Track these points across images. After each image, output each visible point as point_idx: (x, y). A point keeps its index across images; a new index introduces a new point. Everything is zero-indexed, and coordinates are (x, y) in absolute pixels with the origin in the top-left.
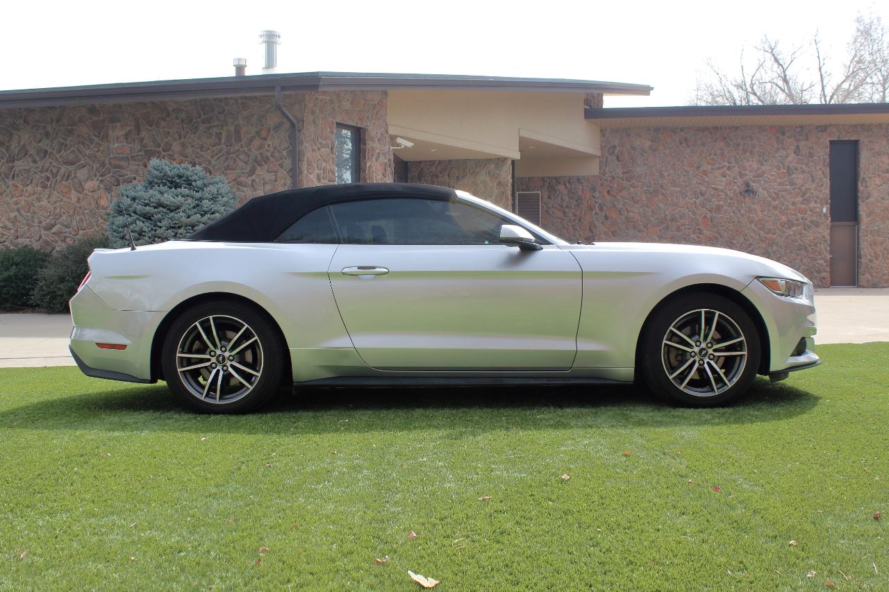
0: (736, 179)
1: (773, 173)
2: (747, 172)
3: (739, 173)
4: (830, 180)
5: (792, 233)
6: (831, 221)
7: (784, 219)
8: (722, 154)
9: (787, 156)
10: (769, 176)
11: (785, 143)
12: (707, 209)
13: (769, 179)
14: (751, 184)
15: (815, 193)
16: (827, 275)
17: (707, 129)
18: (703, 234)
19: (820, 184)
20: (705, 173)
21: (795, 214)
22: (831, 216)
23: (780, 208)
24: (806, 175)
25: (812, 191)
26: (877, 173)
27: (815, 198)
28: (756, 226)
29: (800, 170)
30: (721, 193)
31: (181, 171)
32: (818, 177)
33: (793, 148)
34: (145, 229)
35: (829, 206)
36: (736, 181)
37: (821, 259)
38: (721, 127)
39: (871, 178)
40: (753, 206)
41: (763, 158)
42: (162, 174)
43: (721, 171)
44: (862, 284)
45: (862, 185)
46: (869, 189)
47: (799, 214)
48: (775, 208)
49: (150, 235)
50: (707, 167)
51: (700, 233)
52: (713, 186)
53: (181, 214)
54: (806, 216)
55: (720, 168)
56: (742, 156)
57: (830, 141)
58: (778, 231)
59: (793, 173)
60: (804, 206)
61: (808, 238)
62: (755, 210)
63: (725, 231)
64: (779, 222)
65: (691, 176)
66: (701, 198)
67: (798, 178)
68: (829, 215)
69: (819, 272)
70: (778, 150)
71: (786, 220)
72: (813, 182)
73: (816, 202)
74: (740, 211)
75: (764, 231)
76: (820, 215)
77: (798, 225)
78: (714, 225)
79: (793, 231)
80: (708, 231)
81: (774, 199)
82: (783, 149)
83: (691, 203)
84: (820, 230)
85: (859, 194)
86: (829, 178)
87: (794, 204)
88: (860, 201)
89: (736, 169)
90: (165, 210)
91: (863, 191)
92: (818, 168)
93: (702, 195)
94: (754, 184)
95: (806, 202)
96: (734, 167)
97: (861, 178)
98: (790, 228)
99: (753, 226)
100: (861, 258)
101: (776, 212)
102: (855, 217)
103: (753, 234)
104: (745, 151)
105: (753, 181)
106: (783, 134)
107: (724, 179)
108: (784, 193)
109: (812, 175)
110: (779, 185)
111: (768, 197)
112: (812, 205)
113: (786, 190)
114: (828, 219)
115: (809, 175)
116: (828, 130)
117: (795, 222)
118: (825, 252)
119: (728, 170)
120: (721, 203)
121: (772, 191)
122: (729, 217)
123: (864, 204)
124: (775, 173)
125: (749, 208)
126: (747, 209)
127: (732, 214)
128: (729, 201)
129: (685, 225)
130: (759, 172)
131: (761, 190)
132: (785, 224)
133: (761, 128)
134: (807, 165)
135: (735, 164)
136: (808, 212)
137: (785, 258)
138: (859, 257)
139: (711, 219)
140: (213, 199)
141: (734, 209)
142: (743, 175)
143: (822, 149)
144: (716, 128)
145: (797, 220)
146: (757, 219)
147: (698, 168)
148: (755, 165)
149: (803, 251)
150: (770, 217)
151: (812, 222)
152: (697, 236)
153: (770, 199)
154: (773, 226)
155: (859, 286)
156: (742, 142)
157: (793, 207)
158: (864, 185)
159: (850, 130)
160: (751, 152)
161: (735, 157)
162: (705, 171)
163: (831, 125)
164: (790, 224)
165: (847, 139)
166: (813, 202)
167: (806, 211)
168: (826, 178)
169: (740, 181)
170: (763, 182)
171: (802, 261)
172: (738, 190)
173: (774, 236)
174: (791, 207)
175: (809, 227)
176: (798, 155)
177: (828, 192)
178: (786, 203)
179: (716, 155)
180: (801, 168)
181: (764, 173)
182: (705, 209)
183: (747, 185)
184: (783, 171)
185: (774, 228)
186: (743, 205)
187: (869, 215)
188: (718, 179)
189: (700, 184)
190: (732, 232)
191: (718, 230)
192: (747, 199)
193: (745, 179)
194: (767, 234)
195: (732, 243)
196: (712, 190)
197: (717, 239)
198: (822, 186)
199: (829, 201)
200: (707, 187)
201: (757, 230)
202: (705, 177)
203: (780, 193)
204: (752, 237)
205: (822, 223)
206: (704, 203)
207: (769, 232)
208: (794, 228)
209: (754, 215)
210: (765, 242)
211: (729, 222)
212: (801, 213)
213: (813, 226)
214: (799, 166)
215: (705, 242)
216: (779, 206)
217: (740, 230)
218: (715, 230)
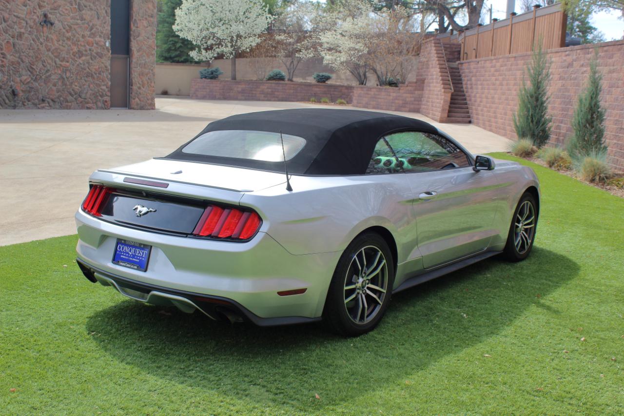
0: (36, 9)
1: (66, 7)
2: (45, 4)
3: (38, 4)
4: (111, 18)
5: (82, 62)
6: (112, 54)
7: (75, 49)
10: (64, 10)
12: (9, 35)
13: (63, 12)
14: (49, 16)
15: (100, 28)
16: (107, 99)
18: (6, 59)
19: (104, 21)
21: (85, 46)
22: (112, 49)
23: (73, 39)
24: (93, 12)
25: (97, 26)
26: (145, 17)
27: (100, 34)
28: (52, 54)
29: (88, 8)
30: (22, 21)
32: (103, 15)
35: (110, 40)
36: (35, 11)
37: (103, 85)
39: (140, 20)
40: (50, 36)
44: (132, 106)
45: (134, 25)
46: (138, 29)
47: (87, 46)
48: (68, 39)
51: (3, 58)
52: (15, 14)
54: (93, 48)
58: (71, 60)
59: (83, 9)
60: (91, 39)
61: (95, 67)
62: (52, 39)
63: (26, 56)
64: (71, 52)
66: (4, 25)
67: (87, 14)
68: (110, 48)
69: (102, 96)
71: (77, 51)
72: (98, 18)
73: (100, 36)
74: (38, 39)
75: (59, 59)
76: (104, 48)
77: (86, 55)
78: (16, 51)
79: (83, 60)
80: (11, 55)
81: (67, 32)
84: (103, 60)
85: (131, 32)
86: (110, 17)
87: (83, 36)
88: (132, 38)
89: (36, 1)
91: (134, 30)
92: (102, 7)
93: (5, 21)
94: (51, 16)
95: (92, 36)
97: (134, 20)
98: (80, 57)
100: (132, 85)
101: (69, 43)
102: (128, 51)
103: (50, 61)
105: (51, 13)
107: (24, 8)
108: (75, 26)
109: (97, 13)
110: (71, 19)
111: (62, 28)
112: (98, 39)
113: (77, 24)
114: (109, 52)
115: (96, 13)
117: (84, 52)
118: (107, 80)
120: (23, 30)
121: (66, 23)
122: (29, 44)
123: (135, 41)
124: (68, 8)
125: (47, 37)
126: (45, 39)
127: (32, 42)
128: (29, 29)
130: (56, 5)
131: (56, 22)
132: (76, 53)
134: (94, 3)
136: (95, 45)
137: (76, 84)
138: (131, 84)
139: (14, 45)
141: (34, 37)
142: (42, 6)
145: (86, 51)
146: (53, 48)
149: (90, 78)
150: (64, 47)
151: (97, 53)
152: (1, 60)
153: (64, 31)
154: (67, 55)
155: (130, 108)
157: (83, 40)
158: (136, 25)
164: (80, 54)
166: (98, 36)
167: (93, 44)
168: (108, 16)
169: (40, 12)
170: (58, 15)
171: (89, 86)
172: (37, 20)
173: (68, 64)
174: (81, 39)
175: (95, 58)
177: (109, 28)
178: (77, 35)
180: (90, 6)
181: (60, 6)
182: (8, 35)
183: (45, 16)
184: (74, 6)
185: (68, 56)
186: (42, 34)
187: (138, 51)
188: (20, 8)
189: (3, 10)
190: (33, 57)
191: (20, 55)
192: (45, 29)
193: (43, 10)
194: (62, 61)
195: (32, 68)
196: (14, 17)
197: (19, 63)
198: (105, 23)
199: (110, 37)
200: (9, 14)
201: (54, 58)
202: (8, 4)
203: (72, 26)
204: (50, 64)
205: (105, 55)
206: (7, 30)
207: (63, 60)
208: (84, 58)
209: (50, 44)
210: (60, 69)
211: (29, 49)
212: (88, 45)
213: (98, 57)
214: (87, 4)
215: (9, 66)
216: (72, 37)
217: (39, 56)
218: (17, 55)
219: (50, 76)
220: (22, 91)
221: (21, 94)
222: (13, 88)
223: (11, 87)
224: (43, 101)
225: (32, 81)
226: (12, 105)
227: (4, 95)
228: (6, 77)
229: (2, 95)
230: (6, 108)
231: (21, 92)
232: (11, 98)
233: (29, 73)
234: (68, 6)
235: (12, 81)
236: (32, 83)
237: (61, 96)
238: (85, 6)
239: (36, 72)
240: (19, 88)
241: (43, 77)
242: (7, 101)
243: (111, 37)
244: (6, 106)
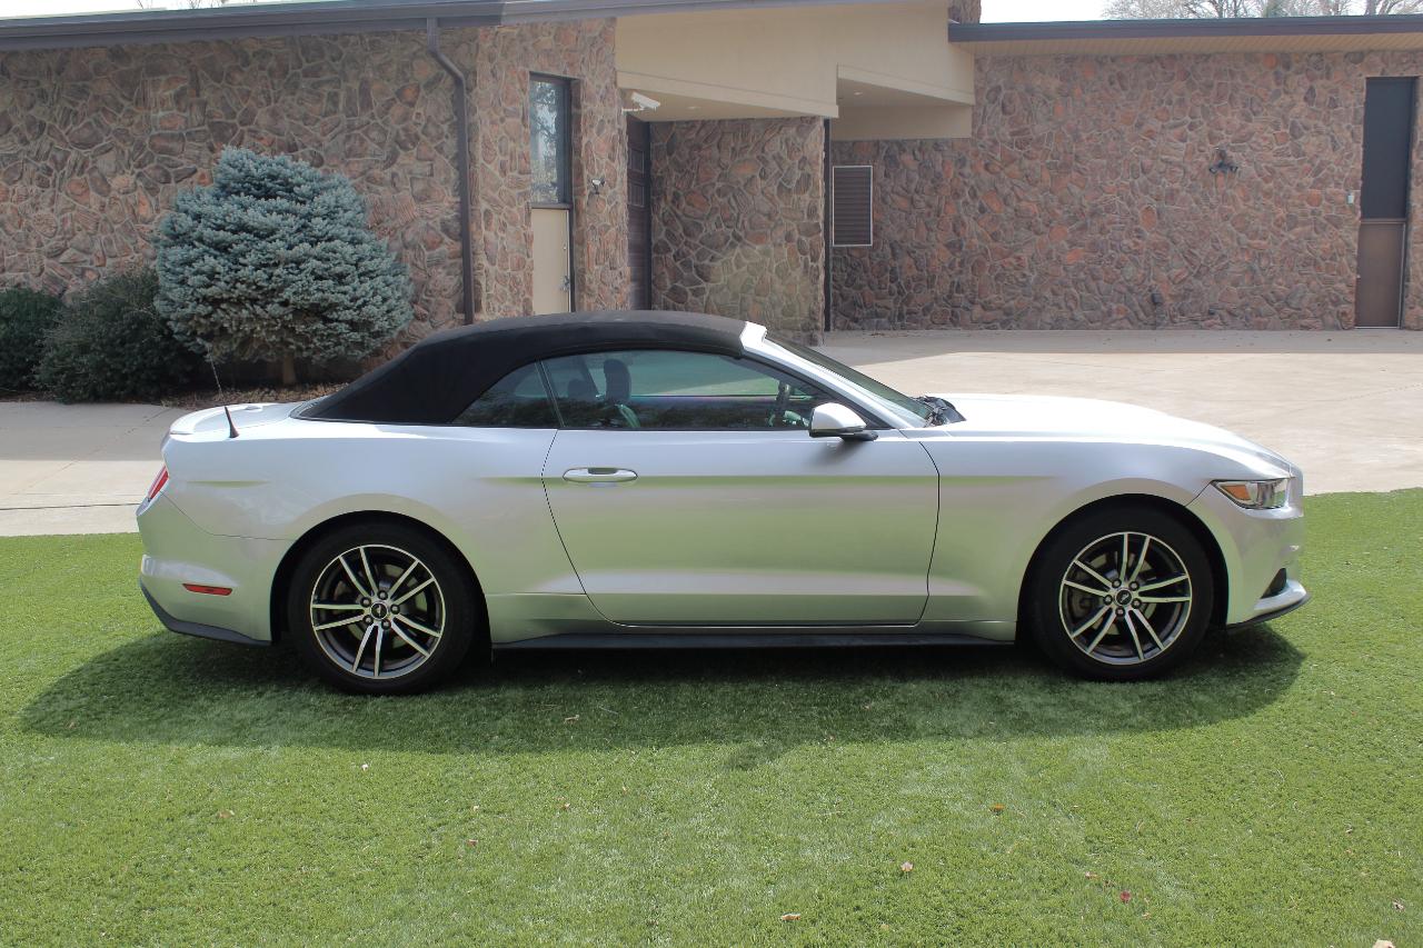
0: (1204, 144)
1: (1265, 134)
2: (1223, 133)
3: (1208, 135)
4: (1364, 146)
5: (1293, 238)
6: (1362, 218)
7: (1282, 213)
8: (1181, 102)
9: (1292, 105)
10: (1261, 140)
11: (1289, 82)
12: (1152, 196)
13: (1259, 145)
14: (1229, 153)
15: (1336, 168)
16: (1349, 309)
17: (1157, 58)
18: (1144, 240)
19: (1346, 154)
20: (1151, 134)
21: (1302, 206)
22: (1362, 209)
23: (1276, 195)
24: (1322, 137)
25: (1332, 165)
27: (1336, 179)
28: (1233, 225)
29: (1313, 130)
30: (1178, 170)
31: (275, 167)
32: (1345, 142)
33: (1303, 90)
34: (219, 268)
35: (1359, 191)
36: (1202, 148)
37: (1340, 282)
38: (1181, 56)
40: (1229, 191)
41: (1251, 109)
42: (242, 174)
43: (1178, 131)
44: (1407, 323)
45: (1418, 155)
47: (1307, 205)
48: (1267, 194)
49: (227, 278)
50: (1155, 125)
51: (1139, 237)
52: (1164, 157)
53: (279, 243)
54: (1320, 208)
55: (1175, 126)
56: (1216, 106)
57: (1368, 78)
58: (1271, 234)
59: (1302, 135)
60: (1316, 192)
61: (1321, 246)
62: (1234, 198)
63: (1180, 232)
64: (1273, 219)
65: (1126, 140)
66: (1143, 178)
67: (1309, 143)
68: (1358, 207)
69: (1336, 303)
70: (1277, 94)
71: (1284, 216)
72: (1334, 149)
73: (1337, 185)
74: (1207, 199)
75: (1247, 235)
76: (1344, 208)
77: (1304, 224)
78: (1162, 223)
79: (1295, 235)
80: (1153, 232)
81: (1266, 181)
82: (1286, 93)
83: (1126, 186)
84: (1342, 232)
85: (1413, 170)
86: (1362, 141)
87: (1299, 187)
88: (1413, 184)
89: (1204, 128)
90: (250, 237)
91: (1418, 165)
92: (1344, 126)
93: (1144, 172)
94: (1234, 154)
95: (1320, 185)
96: (1201, 123)
97: (1418, 143)
98: (1290, 229)
99: (1230, 225)
100: (1408, 281)
101: (1269, 202)
102: (1403, 211)
103: (1227, 239)
104: (1220, 97)
105: (1233, 149)
106: (1287, 67)
107: (1181, 144)
108: (1286, 168)
109: (1332, 137)
110: (1276, 156)
111: (1256, 176)
112: (1331, 189)
113: (1287, 164)
114: (1356, 214)
115: (1329, 139)
116: (1366, 60)
117: (1300, 219)
118: (1349, 270)
119: (1191, 130)
120: (1176, 186)
121: (1263, 165)
122: (1187, 209)
123: (1419, 188)
124: (1270, 135)
125: (1224, 194)
126: (1220, 196)
127: (1194, 205)
128: (1190, 182)
129: (1115, 223)
130: (1244, 132)
131: (1244, 164)
132: (1283, 221)
133: (1251, 57)
134: (1325, 121)
135: (1202, 120)
136: (1324, 202)
137: (1280, 280)
138: (1406, 278)
139: (1159, 214)
140: (330, 215)
141: (1198, 196)
142: (1215, 138)
143: (1352, 92)
144: (1172, 57)
145: (1304, 215)
146: (1235, 214)
147: (1139, 125)
148: (1237, 121)
149: (1312, 267)
150: (1258, 210)
151: (1328, 219)
152: (1134, 242)
153: (1259, 179)
154: (1263, 225)
155: (1403, 328)
156: (1216, 82)
157: (1298, 194)
159: (1404, 60)
160: (1231, 98)
161: (1203, 106)
162: (1151, 131)
163: (1371, 51)
164: (1292, 222)
165: (1397, 75)
166: (1332, 185)
167: (1320, 200)
168: (1358, 142)
169: (1210, 149)
170: (1248, 150)
171: (1308, 284)
172: (1206, 164)
173: (1264, 243)
174: (1294, 193)
175: (1324, 228)
176: (1311, 103)
177: (1359, 167)
178: (1287, 186)
179: (1170, 103)
180: (1316, 126)
181: (1252, 134)
182: (1148, 196)
183: (1222, 155)
184: (1283, 130)
185: (1266, 228)
186: (1214, 189)
188: (1173, 145)
189: (1141, 153)
190: (1193, 234)
191: (1170, 232)
192: (1220, 179)
193: (1218, 144)
194: (1251, 238)
195: (1191, 253)
196: (1161, 164)
197: (1167, 246)
198: (1349, 157)
199: (1361, 183)
200: (1153, 159)
201: (1235, 231)
202: (1151, 141)
203: (1276, 168)
204: (1226, 244)
205: (1347, 220)
206: (1147, 186)
207: (1256, 234)
208: (1298, 229)
209: (1231, 207)
210: (1248, 253)
211: (1188, 219)
212: (1311, 204)
213: (1330, 225)
214: (1311, 122)
215: (1147, 252)
216: (1274, 191)
217: (1206, 231)
218: (1164, 232)
219: (1227, 266)
220: (1170, 295)
221: (1169, 301)
222: (1154, 292)
223: (1150, 291)
224: (1211, 314)
225: (1191, 278)
226: (1151, 322)
227: (1137, 303)
228: (1142, 271)
229: (1134, 305)
230: (1140, 328)
231: (1168, 298)
232: (1148, 309)
233: (1186, 263)
234: (1269, 132)
235: (1154, 279)
236: (1190, 281)
237: (1247, 305)
238: (1306, 128)
239: (1200, 260)
240: (1166, 292)
241: (1213, 270)
242: (1142, 315)
243: (1363, 185)
244: (1140, 323)
